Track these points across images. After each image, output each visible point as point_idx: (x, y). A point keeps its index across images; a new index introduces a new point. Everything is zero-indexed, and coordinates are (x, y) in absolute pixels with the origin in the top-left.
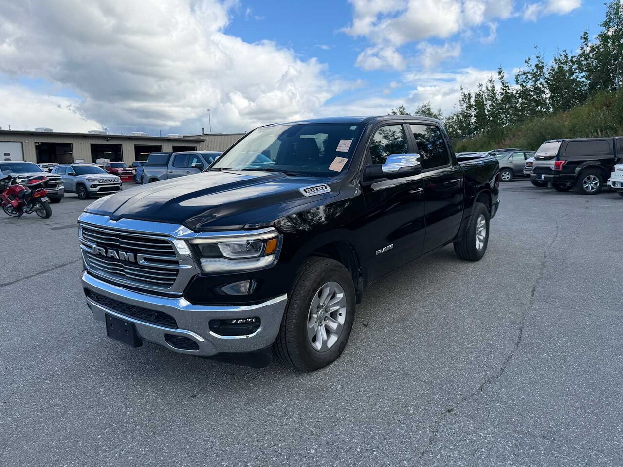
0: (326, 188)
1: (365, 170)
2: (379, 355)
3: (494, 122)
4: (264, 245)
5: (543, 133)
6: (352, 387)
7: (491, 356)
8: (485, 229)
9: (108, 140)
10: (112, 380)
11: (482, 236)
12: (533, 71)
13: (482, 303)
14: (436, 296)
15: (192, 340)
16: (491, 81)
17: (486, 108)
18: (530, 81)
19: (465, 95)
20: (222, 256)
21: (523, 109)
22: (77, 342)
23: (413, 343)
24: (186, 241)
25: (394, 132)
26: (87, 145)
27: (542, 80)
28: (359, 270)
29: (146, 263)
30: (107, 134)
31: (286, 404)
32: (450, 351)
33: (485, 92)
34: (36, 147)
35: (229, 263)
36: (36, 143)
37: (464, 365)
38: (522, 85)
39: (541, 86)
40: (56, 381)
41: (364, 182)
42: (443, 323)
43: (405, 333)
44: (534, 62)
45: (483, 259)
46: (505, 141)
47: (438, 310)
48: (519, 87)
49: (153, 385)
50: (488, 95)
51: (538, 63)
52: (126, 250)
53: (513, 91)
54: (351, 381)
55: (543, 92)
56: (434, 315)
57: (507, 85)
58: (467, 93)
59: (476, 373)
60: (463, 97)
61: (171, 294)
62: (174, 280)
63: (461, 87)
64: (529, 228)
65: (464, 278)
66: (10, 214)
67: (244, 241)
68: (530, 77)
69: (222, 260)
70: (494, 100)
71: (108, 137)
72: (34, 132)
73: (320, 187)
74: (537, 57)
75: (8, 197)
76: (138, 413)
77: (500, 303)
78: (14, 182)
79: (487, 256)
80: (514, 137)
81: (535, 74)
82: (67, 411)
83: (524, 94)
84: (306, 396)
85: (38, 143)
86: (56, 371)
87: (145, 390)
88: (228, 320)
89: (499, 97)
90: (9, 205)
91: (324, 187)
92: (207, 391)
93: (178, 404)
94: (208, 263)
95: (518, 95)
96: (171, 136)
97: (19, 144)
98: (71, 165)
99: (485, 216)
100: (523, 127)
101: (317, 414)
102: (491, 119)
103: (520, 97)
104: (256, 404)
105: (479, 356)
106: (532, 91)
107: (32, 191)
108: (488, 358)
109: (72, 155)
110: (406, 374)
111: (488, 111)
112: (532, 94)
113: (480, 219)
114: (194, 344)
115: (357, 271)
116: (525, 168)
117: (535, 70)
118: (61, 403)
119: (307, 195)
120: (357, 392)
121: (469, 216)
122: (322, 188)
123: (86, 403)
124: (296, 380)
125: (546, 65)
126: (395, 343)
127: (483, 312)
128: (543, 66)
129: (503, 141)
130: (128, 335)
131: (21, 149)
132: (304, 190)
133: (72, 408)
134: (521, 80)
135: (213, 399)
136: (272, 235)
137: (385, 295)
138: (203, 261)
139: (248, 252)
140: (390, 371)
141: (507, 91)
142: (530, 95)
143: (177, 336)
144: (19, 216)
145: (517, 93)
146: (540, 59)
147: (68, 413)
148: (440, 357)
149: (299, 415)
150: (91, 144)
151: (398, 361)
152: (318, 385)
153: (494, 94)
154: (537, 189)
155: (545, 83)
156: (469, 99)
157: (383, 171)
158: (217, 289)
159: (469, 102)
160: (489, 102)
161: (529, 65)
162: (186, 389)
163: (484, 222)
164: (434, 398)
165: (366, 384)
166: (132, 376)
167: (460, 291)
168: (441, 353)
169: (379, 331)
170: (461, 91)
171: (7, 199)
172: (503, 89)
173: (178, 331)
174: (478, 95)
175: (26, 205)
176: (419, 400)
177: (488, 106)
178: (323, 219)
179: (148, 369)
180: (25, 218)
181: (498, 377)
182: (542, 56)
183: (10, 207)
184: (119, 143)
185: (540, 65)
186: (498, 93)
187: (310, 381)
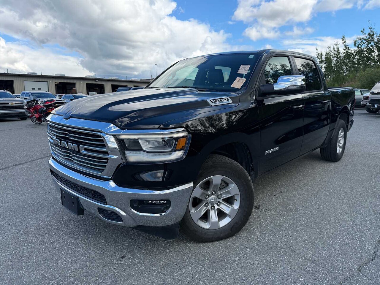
0: (228, 100)
1: (260, 88)
2: (269, 233)
3: (338, 71)
4: (175, 142)
5: (373, 78)
6: (248, 259)
7: (363, 240)
8: (344, 139)
9: (96, 81)
10: (67, 239)
11: (341, 144)
12: (366, 37)
13: (346, 193)
14: (310, 186)
15: (117, 214)
16: (336, 45)
17: (333, 62)
18: (364, 44)
19: (318, 54)
20: (141, 150)
21: (358, 63)
22: (50, 207)
23: (296, 224)
24: (115, 136)
25: (276, 66)
26: (84, 83)
27: (372, 44)
28: (251, 166)
29: (86, 153)
30: (96, 78)
31: (193, 271)
32: (327, 233)
33: (333, 51)
34: (56, 85)
35: (147, 155)
36: (55, 82)
37: (340, 246)
38: (358, 47)
39: (371, 48)
40: (28, 236)
41: (258, 97)
42: (318, 209)
43: (288, 215)
44: (368, 31)
45: (341, 160)
46: (345, 84)
47: (313, 198)
48: (356, 48)
49: (95, 245)
50: (334, 54)
51: (370, 32)
52: (73, 142)
53: (352, 51)
54: (247, 254)
55: (373, 51)
56: (310, 202)
57: (347, 47)
58: (320, 53)
59: (352, 255)
60: (317, 55)
61: (104, 178)
62: (105, 166)
63: (316, 48)
64: (371, 140)
65: (329, 174)
66: (34, 122)
67: (159, 138)
68: (364, 41)
69: (142, 152)
70: (338, 57)
71: (96, 80)
72: (55, 76)
73: (224, 99)
74: (370, 28)
75: (33, 112)
76: (79, 269)
77: (360, 194)
78: (37, 103)
79: (343, 158)
80: (351, 81)
81: (367, 39)
82: (29, 262)
83: (360, 53)
84: (210, 265)
85: (57, 82)
86: (31, 228)
87: (88, 249)
88: (145, 200)
89: (342, 55)
90: (34, 117)
91: (226, 99)
92: (133, 254)
93: (110, 263)
94: (131, 154)
95: (355, 54)
96: (133, 79)
97: (46, 83)
98: (72, 94)
99: (343, 129)
100: (358, 74)
101: (219, 283)
102: (335, 69)
103: (356, 55)
104: (170, 269)
105: (352, 239)
106: (365, 51)
107: (46, 108)
108: (360, 241)
109: (75, 90)
110: (293, 251)
111: (334, 64)
112: (365, 53)
113: (340, 131)
114: (118, 218)
115: (250, 166)
116: (362, 100)
117: (368, 37)
118: (27, 254)
119: (213, 104)
120: (252, 265)
121: (333, 129)
122: (225, 100)
123: (44, 256)
124: (203, 250)
125: (376, 34)
126: (281, 224)
127: (348, 201)
128: (373, 35)
129: (344, 84)
130: (74, 205)
131: (47, 85)
132: (211, 100)
133: (33, 259)
134: (357, 44)
135: (137, 261)
136: (183, 134)
137: (271, 184)
138: (126, 152)
139: (164, 147)
140: (279, 247)
141: (348, 51)
142: (363, 54)
143: (107, 210)
144: (39, 124)
145: (355, 52)
146: (372, 30)
147: (29, 264)
148: (319, 238)
149: (204, 282)
150: (87, 84)
151: (285, 238)
152: (219, 255)
153: (339, 53)
154: (370, 115)
155: (374, 45)
156: (321, 57)
157: (274, 89)
158: (137, 176)
159: (321, 58)
160: (335, 59)
161: (364, 33)
162: (118, 250)
163: (343, 134)
164: (318, 276)
165: (260, 258)
166: (82, 236)
167: (327, 183)
168: (320, 234)
169: (268, 212)
170: (316, 51)
171: (33, 114)
172: (345, 50)
173: (107, 206)
174: (327, 54)
175: (43, 117)
176: (305, 277)
177: (334, 61)
178: (225, 125)
179: (93, 232)
180: (43, 125)
181: (372, 260)
182: (373, 28)
183: (34, 118)
184: (102, 83)
185: (372, 33)
186: (341, 52)
187: (214, 252)
